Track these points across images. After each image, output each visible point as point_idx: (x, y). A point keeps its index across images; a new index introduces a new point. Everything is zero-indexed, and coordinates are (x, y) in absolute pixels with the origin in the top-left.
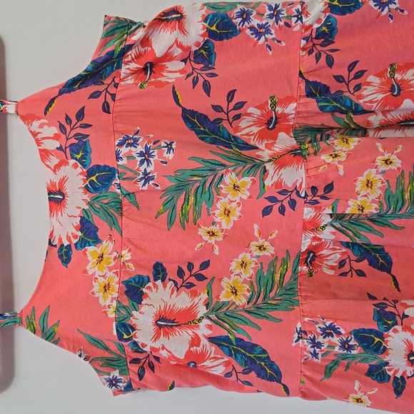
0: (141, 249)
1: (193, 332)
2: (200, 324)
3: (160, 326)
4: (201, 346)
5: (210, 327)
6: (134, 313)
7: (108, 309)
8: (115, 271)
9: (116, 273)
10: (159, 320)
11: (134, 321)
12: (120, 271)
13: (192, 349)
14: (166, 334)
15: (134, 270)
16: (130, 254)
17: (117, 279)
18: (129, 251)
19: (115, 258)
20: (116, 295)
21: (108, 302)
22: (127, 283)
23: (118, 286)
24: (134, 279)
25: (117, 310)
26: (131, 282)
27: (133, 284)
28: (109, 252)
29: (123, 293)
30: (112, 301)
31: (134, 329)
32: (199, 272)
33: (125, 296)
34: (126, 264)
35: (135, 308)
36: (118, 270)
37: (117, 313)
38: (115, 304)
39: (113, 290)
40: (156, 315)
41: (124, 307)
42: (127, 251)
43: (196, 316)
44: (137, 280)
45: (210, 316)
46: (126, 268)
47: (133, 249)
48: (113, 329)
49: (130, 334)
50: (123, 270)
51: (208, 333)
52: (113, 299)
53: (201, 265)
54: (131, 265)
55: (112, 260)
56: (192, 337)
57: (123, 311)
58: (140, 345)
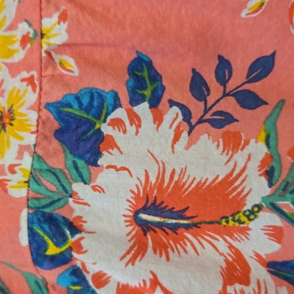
0: (93, 13)
1: (231, 247)
2: (251, 225)
3: (145, 227)
4: (253, 284)
5: (276, 234)
6: (78, 187)
7: (9, 176)
8: (25, 74)
9: (30, 81)
10: (145, 210)
11: (78, 210)
12: (41, 76)
13: (230, 289)
14: (161, 248)
15: (76, 72)
16: (64, 26)
17: (32, 97)
18: (63, 18)
19: (25, 40)
20: (31, 139)
21: (9, 157)
22: (59, 109)
23: (34, 116)
24: (77, 98)
25: (34, 177)
26: (70, 106)
27: (76, 111)
28: (8, 23)
29: (50, 134)
30: (20, 155)
31: (75, 229)
32: (247, 87)
33: (56, 144)
34: (57, 58)
35: (81, 176)
36: (35, 73)
37: (34, 185)
38: (27, 162)
39: (23, 127)
40: (137, 197)
41: (52, 172)
42: (55, 17)
43: (241, 202)
44: (85, 101)
45: (280, 203)
46: (55, 68)
47: (72, 11)
48: (18, 229)
49: (65, 239)
50: (49, 72)
51: (270, 248)
52: (22, 149)
53: (252, 68)
54: (70, 62)
55: (17, 46)
56: (226, 261)
57: (49, 182)
58: (89, 278)
